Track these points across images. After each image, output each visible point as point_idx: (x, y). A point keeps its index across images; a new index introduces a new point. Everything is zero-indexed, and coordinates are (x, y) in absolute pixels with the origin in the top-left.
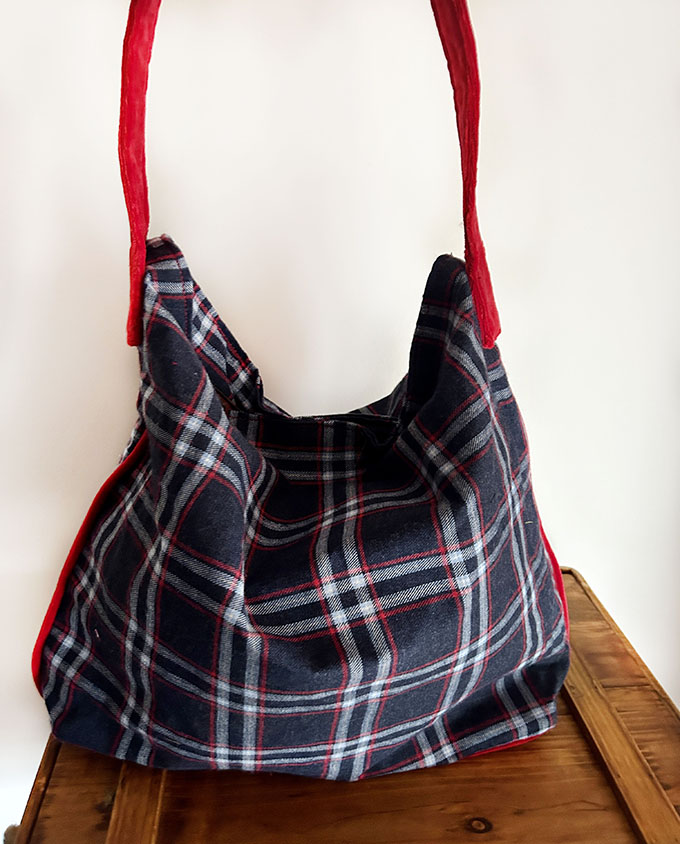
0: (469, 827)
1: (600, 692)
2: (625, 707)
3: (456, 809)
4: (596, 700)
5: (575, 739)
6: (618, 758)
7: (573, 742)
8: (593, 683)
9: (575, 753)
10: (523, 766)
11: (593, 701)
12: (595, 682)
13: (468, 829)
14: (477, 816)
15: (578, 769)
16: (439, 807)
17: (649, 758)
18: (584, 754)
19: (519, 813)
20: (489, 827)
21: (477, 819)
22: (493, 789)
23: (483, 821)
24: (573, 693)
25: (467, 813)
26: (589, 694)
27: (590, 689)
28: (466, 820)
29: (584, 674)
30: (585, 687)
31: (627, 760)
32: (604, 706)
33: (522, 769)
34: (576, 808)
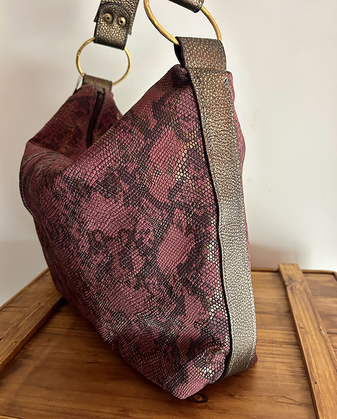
1: (323, 333)
4: (317, 337)
5: (295, 359)
6: (320, 372)
8: (319, 327)
9: (291, 367)
11: (315, 337)
12: (321, 327)
15: (288, 377)
18: (299, 370)
24: (301, 331)
26: (313, 333)
27: (315, 330)
29: (315, 322)
30: (312, 329)
32: (322, 341)
34: (276, 400)
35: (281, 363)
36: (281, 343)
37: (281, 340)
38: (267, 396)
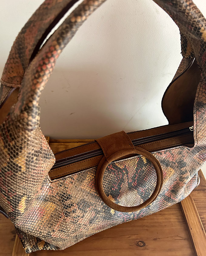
0: (138, 245)
2: (197, 199)
3: (134, 237)
5: (178, 211)
6: (192, 222)
7: (177, 212)
9: (177, 216)
10: (159, 221)
14: (141, 240)
15: (177, 223)
16: (128, 236)
17: (203, 220)
18: (180, 217)
19: (155, 239)
20: (144, 245)
21: (140, 242)
22: (147, 230)
23: (143, 242)
25: (137, 239)
28: (137, 241)
31: (195, 222)
33: (158, 222)
34: (175, 239)
35: (173, 214)
38: (170, 237)
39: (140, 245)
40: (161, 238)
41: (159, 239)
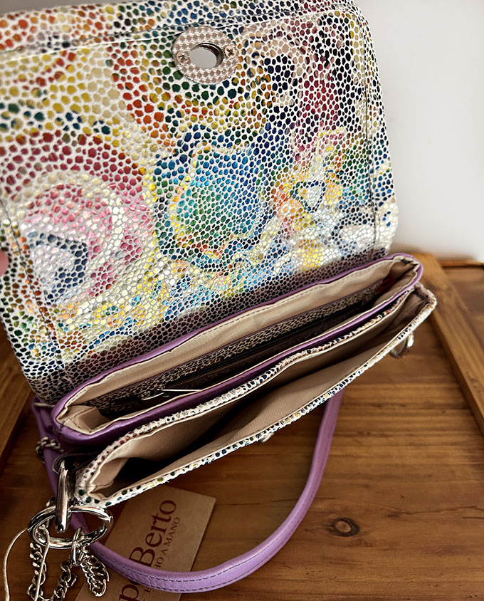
0: (332, 529)
3: (320, 506)
5: (470, 435)
7: (467, 439)
9: (470, 451)
10: (407, 462)
13: (330, 530)
14: (344, 516)
15: (470, 470)
19: (394, 515)
20: (356, 529)
21: (342, 520)
22: (366, 486)
23: (350, 522)
24: (475, 387)
25: (332, 512)
28: (330, 520)
33: (404, 466)
34: (464, 516)
35: (453, 444)
36: (443, 408)
37: (441, 401)
38: (448, 509)
39: (341, 530)
40: (416, 513)
41: (408, 513)
